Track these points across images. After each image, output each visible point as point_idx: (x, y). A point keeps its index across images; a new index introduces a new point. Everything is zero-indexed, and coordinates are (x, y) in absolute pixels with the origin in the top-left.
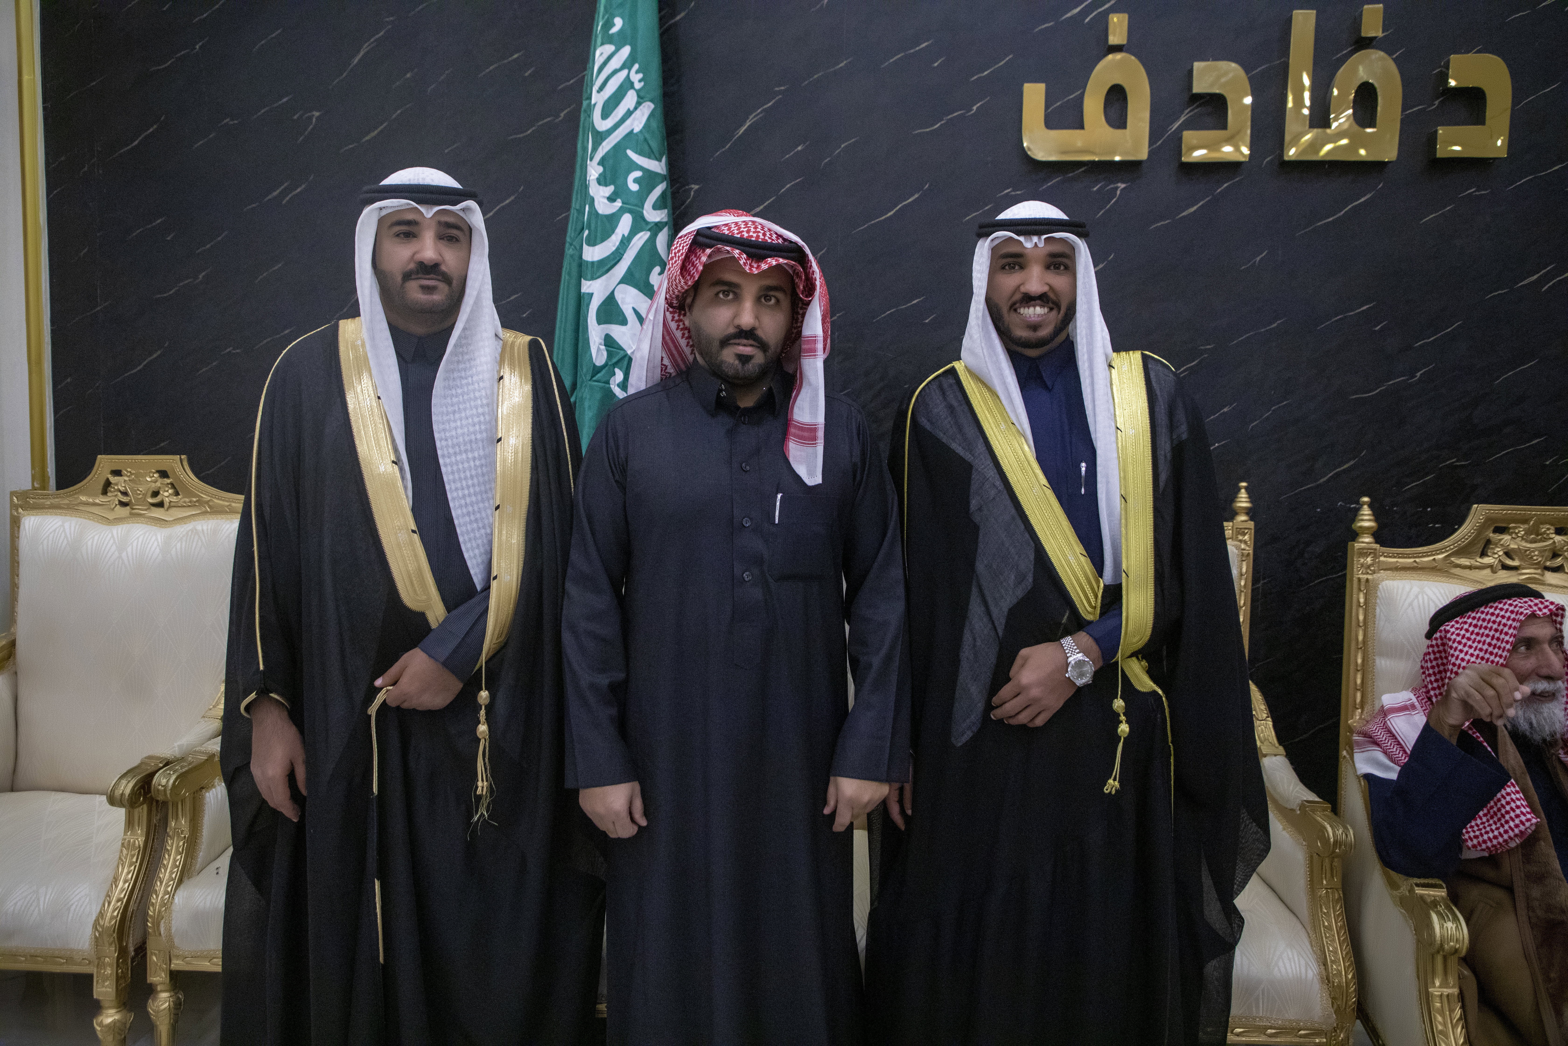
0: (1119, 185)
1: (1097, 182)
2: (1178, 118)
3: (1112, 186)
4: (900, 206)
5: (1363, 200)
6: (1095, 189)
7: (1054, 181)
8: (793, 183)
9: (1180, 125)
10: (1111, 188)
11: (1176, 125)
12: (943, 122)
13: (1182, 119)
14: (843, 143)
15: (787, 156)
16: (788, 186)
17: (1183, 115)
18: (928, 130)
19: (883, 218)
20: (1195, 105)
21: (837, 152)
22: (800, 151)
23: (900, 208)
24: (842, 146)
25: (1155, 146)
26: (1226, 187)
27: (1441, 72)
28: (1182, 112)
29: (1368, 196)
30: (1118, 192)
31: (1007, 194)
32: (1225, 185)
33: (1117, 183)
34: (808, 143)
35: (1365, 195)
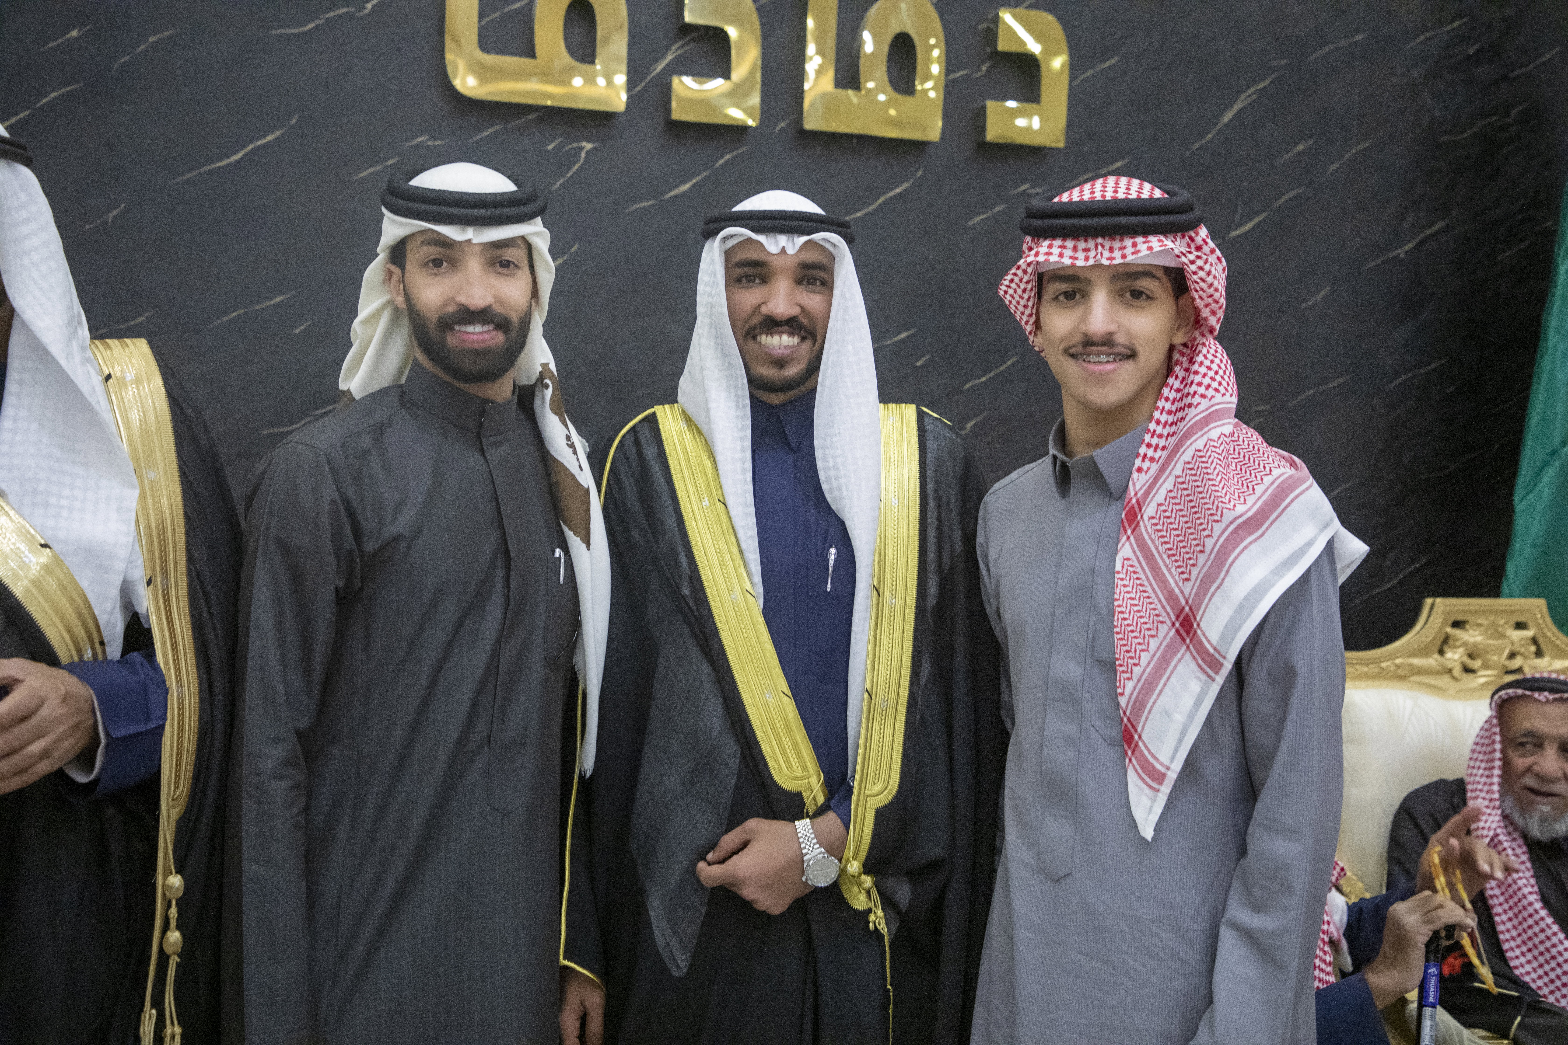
0: (584, 144)
1: (554, 137)
2: (663, 56)
3: (575, 145)
4: (251, 147)
5: (898, 190)
6: (550, 147)
7: (491, 130)
8: (63, 90)
9: (667, 66)
10: (573, 149)
11: (661, 66)
12: (318, 22)
13: (669, 57)
14: (153, 35)
15: (51, 44)
16: (54, 95)
17: (670, 53)
18: (295, 31)
19: (223, 163)
20: (686, 39)
21: (142, 48)
22: (75, 38)
23: (251, 151)
24: (152, 39)
25: (632, 93)
26: (730, 159)
27: (988, 28)
28: (668, 48)
29: (906, 185)
30: (583, 155)
31: (423, 142)
32: (727, 157)
33: (582, 139)
34: (89, 27)
35: (901, 184)
